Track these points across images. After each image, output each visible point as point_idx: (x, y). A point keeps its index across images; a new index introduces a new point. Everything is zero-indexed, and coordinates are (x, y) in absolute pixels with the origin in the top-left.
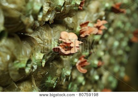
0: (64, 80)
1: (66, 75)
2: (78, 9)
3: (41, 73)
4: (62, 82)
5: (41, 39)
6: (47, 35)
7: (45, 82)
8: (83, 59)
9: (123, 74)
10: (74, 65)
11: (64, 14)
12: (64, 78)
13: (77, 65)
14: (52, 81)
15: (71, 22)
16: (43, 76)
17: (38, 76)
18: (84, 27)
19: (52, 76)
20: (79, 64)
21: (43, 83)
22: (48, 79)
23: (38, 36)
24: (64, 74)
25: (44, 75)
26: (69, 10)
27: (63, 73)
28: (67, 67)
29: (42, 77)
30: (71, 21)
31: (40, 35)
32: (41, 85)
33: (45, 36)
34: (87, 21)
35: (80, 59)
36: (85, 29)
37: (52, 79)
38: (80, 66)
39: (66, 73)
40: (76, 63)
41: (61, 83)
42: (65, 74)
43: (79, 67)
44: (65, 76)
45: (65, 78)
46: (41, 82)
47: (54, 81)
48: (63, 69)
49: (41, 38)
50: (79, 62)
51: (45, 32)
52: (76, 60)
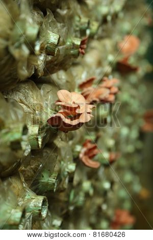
0: (67, 181)
1: (68, 172)
2: (77, 53)
3: (32, 167)
4: (63, 183)
5: (26, 105)
6: (35, 98)
7: (39, 183)
8: (90, 146)
9: (137, 188)
10: (76, 157)
11: (56, 63)
12: (65, 178)
13: (81, 156)
14: (50, 179)
15: (64, 81)
16: (35, 172)
17: (27, 173)
18: (87, 87)
19: (49, 170)
20: (86, 154)
21: (36, 184)
22: (43, 177)
23: (21, 100)
24: (64, 170)
25: (37, 169)
26: (63, 55)
27: (62, 169)
28: (68, 157)
29: (32, 173)
30: (63, 79)
31: (23, 99)
32: (34, 188)
33: (32, 100)
34: (91, 78)
35: (84, 145)
36: (88, 91)
37: (50, 176)
38: (87, 157)
39: (68, 168)
40: (79, 152)
41: (63, 186)
42: (67, 170)
43: (86, 159)
44: (66, 173)
45: (68, 177)
46: (32, 182)
47: (54, 179)
48: (62, 163)
49: (26, 103)
50: (84, 150)
51: (31, 93)
52: (78, 148)
